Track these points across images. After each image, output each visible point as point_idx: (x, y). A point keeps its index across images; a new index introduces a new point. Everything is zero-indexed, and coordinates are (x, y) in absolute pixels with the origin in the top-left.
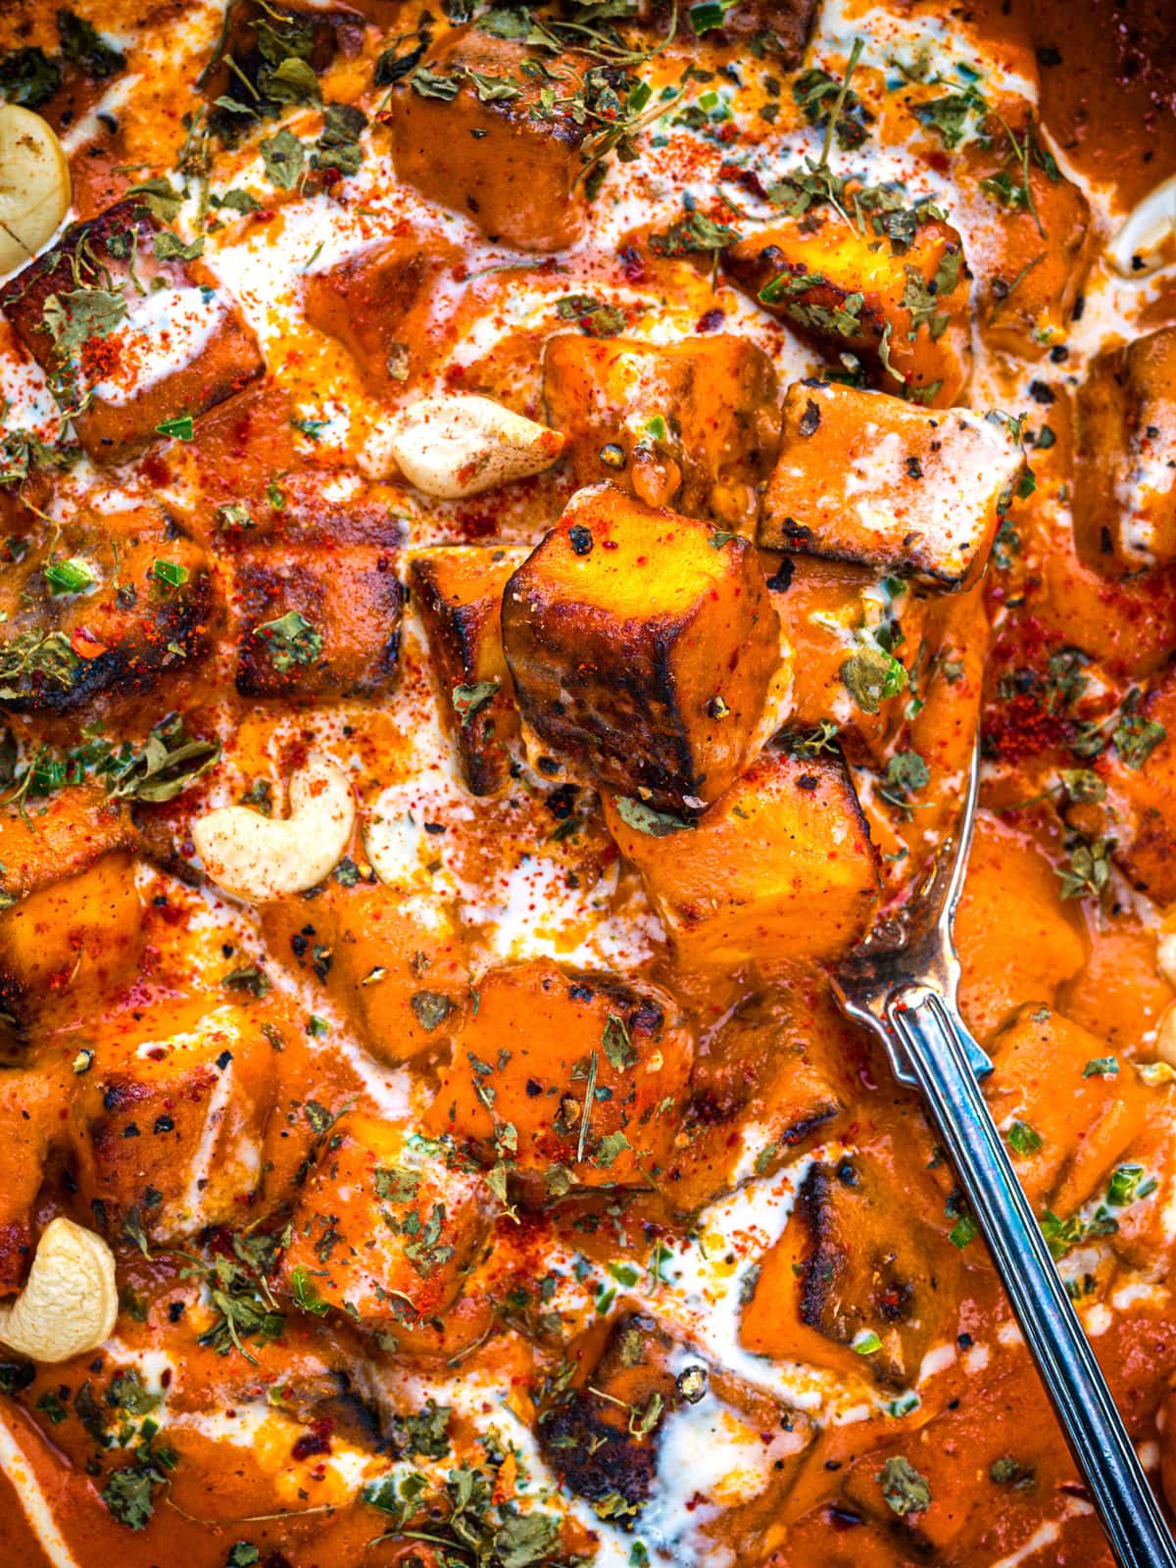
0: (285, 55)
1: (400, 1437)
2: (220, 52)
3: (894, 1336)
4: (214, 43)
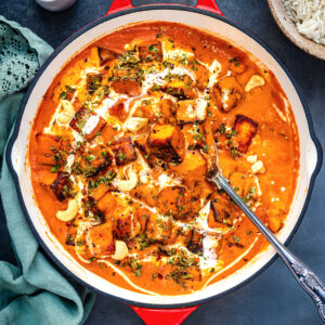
0: (96, 82)
2: (88, 84)
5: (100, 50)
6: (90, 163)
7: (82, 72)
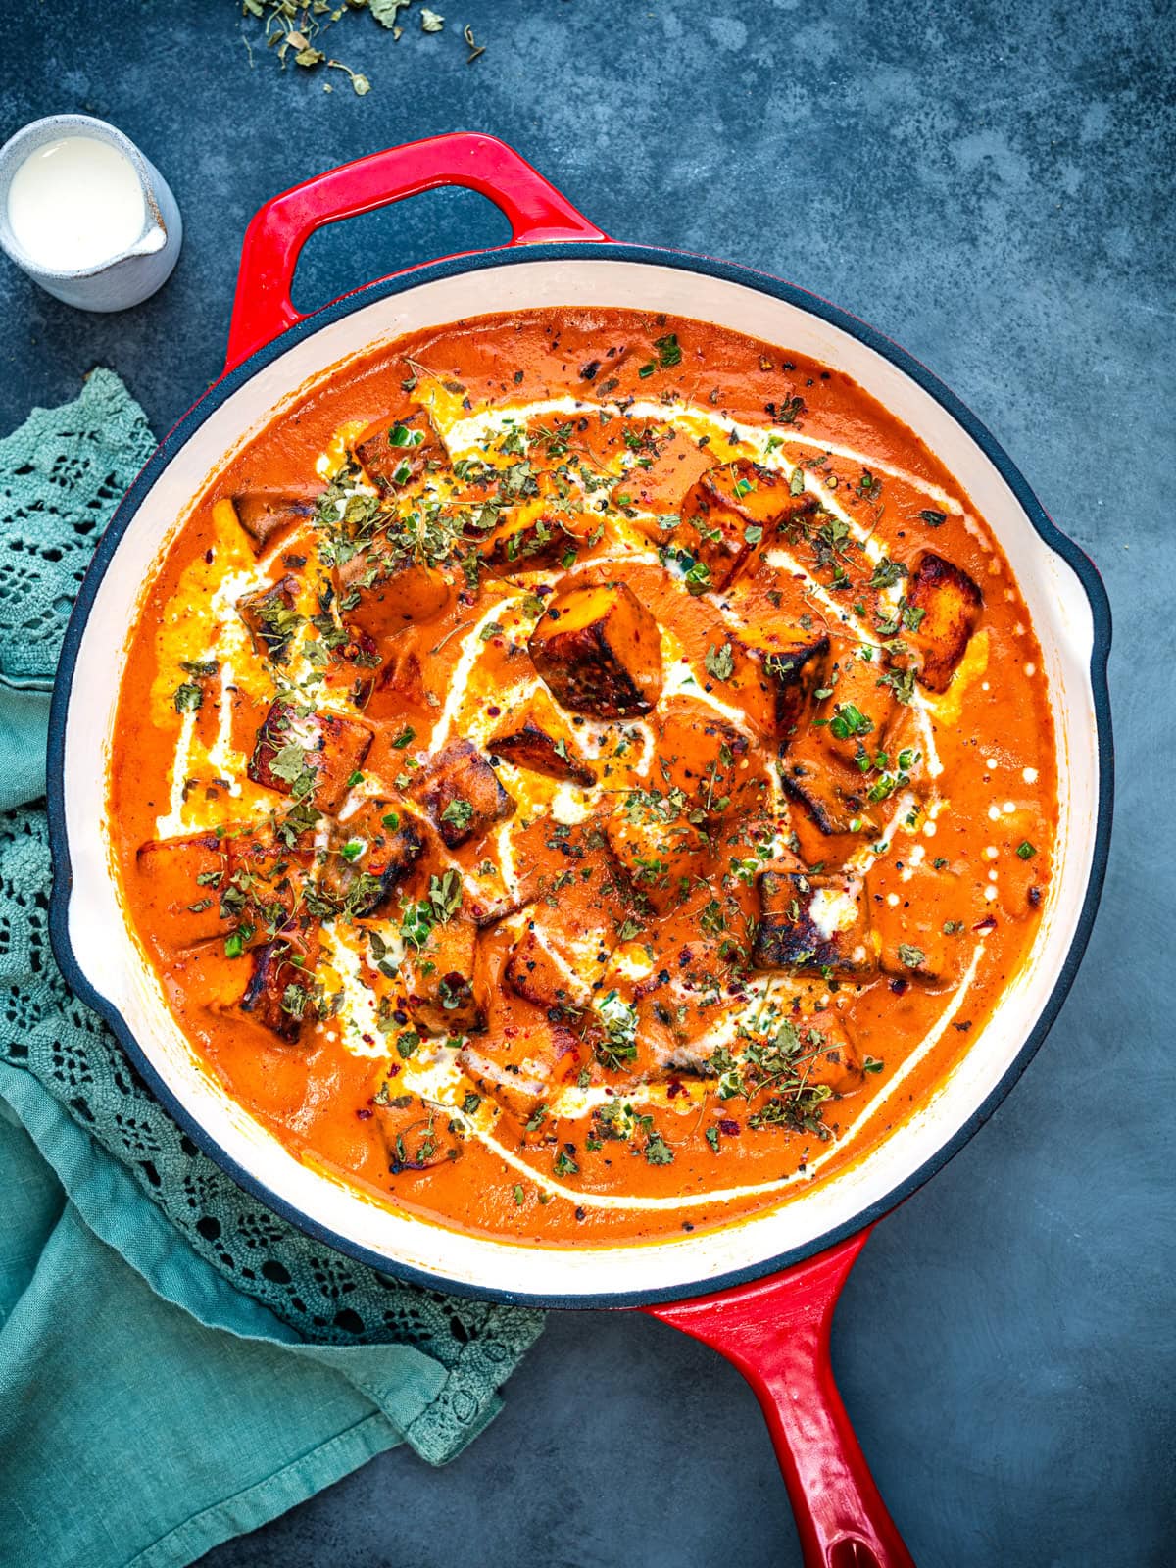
0: (277, 614)
1: (710, 1069)
2: (253, 635)
3: (864, 817)
4: (247, 633)
5: (239, 504)
6: (356, 869)
7: (215, 601)
